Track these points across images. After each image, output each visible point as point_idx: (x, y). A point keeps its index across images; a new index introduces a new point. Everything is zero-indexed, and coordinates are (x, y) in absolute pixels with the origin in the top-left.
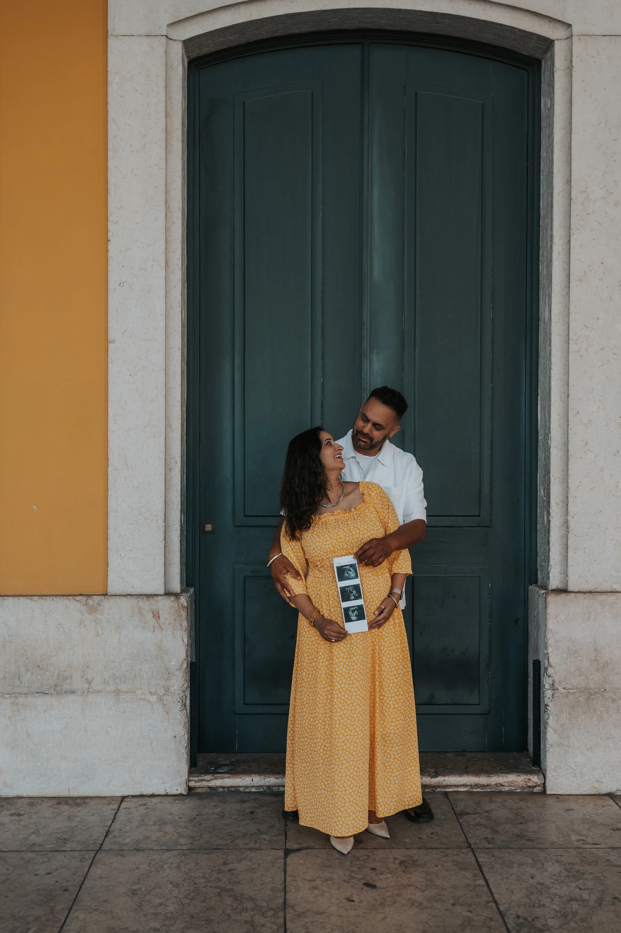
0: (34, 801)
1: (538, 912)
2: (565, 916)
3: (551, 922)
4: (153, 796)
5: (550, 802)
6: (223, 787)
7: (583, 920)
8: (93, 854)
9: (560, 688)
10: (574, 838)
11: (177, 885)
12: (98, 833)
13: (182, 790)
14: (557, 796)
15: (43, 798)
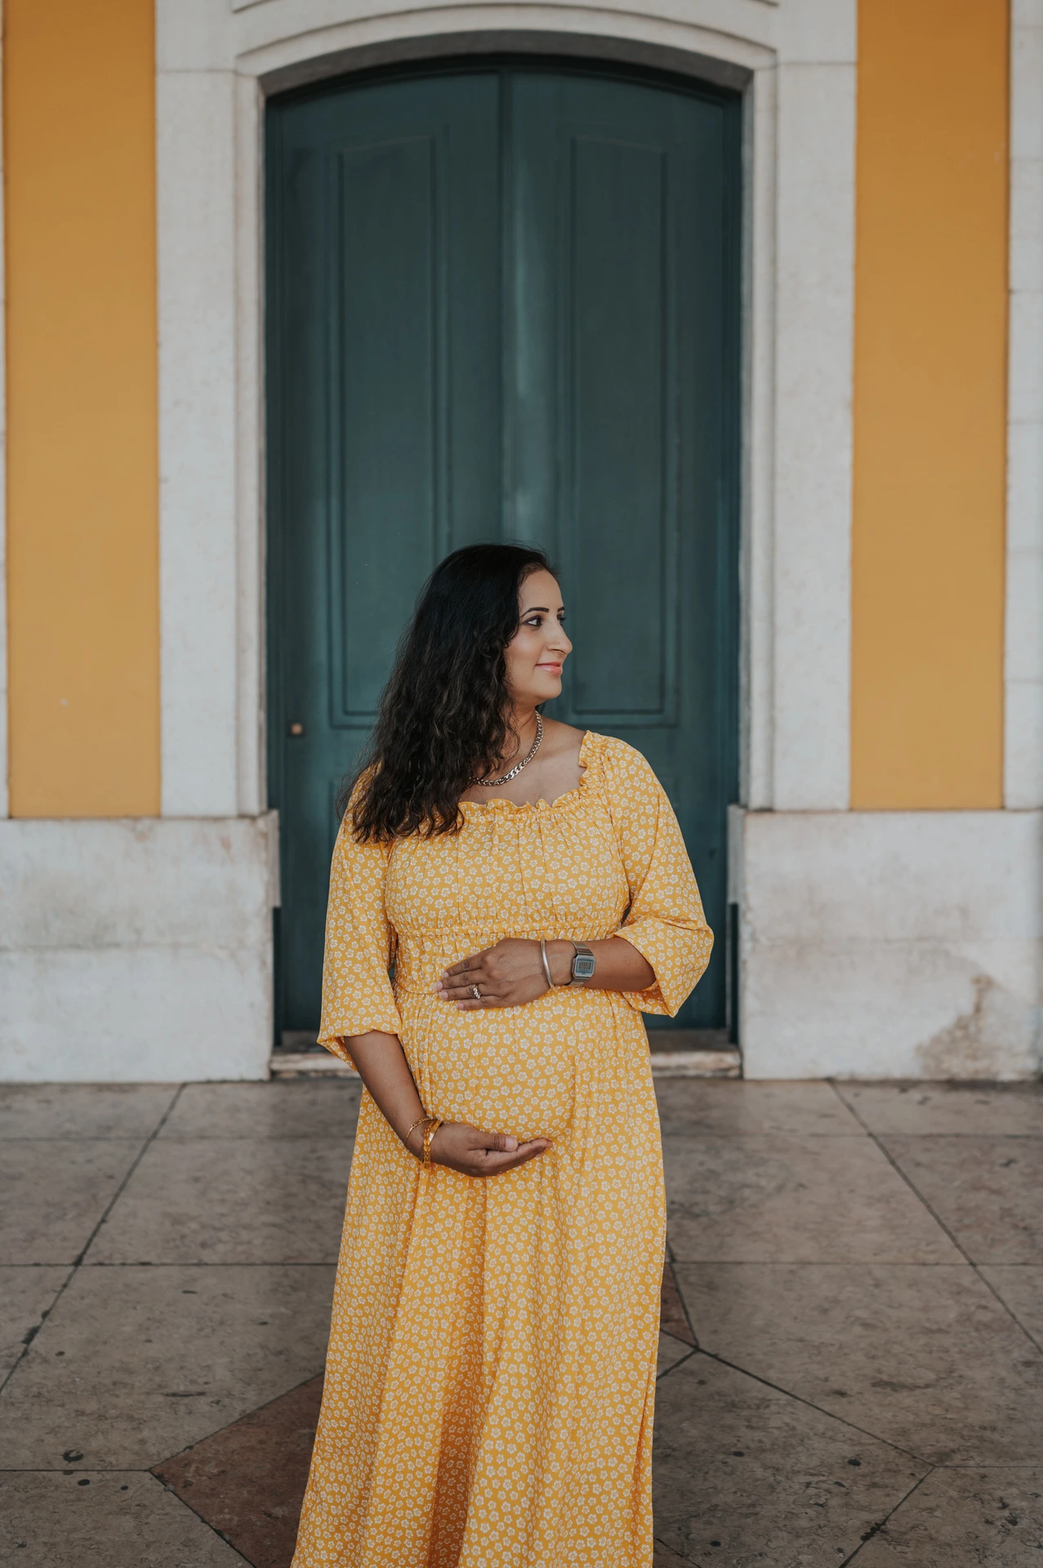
0: (65, 1088)
1: (699, 1198)
2: (732, 1202)
3: (712, 1208)
4: (224, 1082)
5: (748, 1087)
6: (316, 1071)
7: (754, 1206)
8: (143, 1142)
9: (763, 940)
10: (767, 1125)
11: (249, 1172)
12: (151, 1122)
13: (263, 1074)
14: (758, 1082)
15: (79, 1086)
